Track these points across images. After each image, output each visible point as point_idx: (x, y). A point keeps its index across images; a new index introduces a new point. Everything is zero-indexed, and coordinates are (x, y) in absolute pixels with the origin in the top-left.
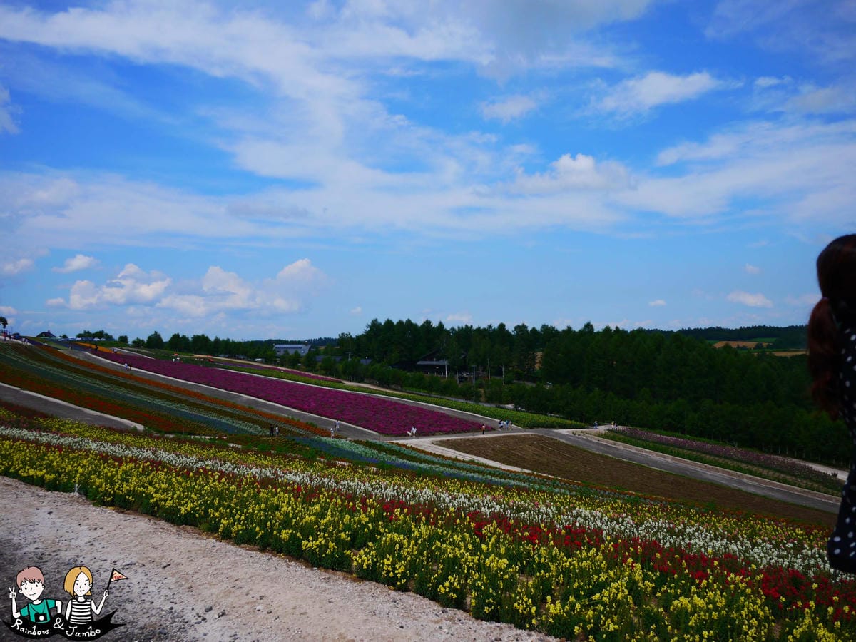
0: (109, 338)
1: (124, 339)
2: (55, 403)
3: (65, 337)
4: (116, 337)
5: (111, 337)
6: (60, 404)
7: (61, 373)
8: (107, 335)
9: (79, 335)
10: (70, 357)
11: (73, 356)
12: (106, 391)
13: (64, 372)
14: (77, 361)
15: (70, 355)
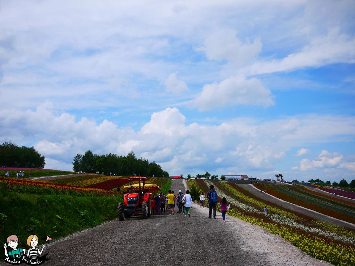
0: (322, 182)
1: (328, 183)
2: (312, 212)
3: (303, 182)
4: (325, 182)
5: (323, 182)
6: (315, 213)
7: (309, 198)
8: (320, 181)
9: (309, 181)
10: (311, 190)
11: (312, 190)
12: (332, 207)
13: (310, 197)
14: (314, 192)
15: (310, 190)
